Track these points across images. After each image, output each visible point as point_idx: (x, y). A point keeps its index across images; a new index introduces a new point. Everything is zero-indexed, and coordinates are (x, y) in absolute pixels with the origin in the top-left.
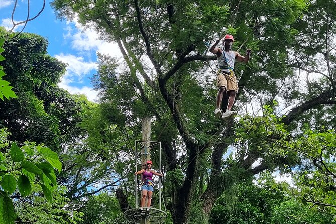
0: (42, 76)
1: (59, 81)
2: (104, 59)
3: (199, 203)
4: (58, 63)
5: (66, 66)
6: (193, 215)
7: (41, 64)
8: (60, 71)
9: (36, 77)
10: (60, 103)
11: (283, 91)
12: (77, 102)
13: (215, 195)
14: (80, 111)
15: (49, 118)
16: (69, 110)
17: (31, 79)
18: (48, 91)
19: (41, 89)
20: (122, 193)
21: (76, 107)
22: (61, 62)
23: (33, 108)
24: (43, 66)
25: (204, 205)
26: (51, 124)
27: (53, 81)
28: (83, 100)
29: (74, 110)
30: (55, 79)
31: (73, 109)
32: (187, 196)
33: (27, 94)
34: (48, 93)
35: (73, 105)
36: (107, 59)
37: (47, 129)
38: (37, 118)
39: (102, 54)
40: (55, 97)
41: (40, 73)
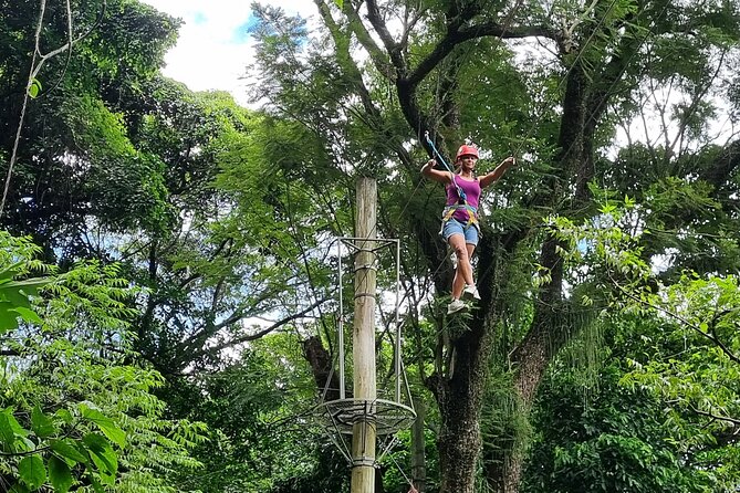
0: (118, 50)
1: (163, 64)
2: (268, 17)
3: (506, 370)
4: (159, 18)
5: (179, 26)
6: (491, 400)
7: (115, 21)
8: (164, 38)
9: (105, 53)
10: (167, 113)
11: (726, 81)
12: (208, 112)
13: (547, 348)
14: (216, 135)
15: (139, 161)
16: (190, 134)
17: (94, 59)
18: (135, 86)
19: (117, 83)
20: (321, 347)
21: (208, 127)
22: (165, 15)
23: (100, 134)
24: (120, 29)
25: (518, 375)
26: (144, 175)
27: (148, 64)
28: (224, 105)
29: (202, 133)
30: (150, 58)
31: (199, 129)
32: (474, 357)
33: (85, 100)
34: (137, 91)
35: (198, 121)
36: (274, 16)
37: (136, 187)
38: (111, 160)
39: (263, 5)
40: (152, 102)
41: (115, 43)
